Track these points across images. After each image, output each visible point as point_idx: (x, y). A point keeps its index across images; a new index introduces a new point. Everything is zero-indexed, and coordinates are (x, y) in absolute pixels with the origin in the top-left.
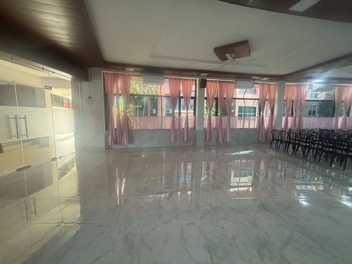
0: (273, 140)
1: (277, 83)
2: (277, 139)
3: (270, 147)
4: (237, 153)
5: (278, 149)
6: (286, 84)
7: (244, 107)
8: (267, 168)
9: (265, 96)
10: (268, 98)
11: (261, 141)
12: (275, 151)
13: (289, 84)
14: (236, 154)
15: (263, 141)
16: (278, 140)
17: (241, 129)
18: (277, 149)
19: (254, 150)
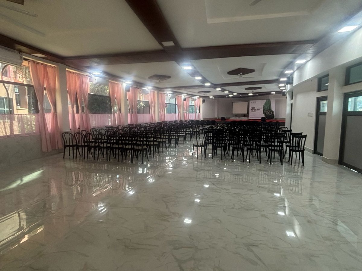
0: (65, 146)
1: (55, 66)
2: (71, 144)
3: (64, 158)
4: (18, 182)
5: (75, 157)
6: (67, 69)
7: (6, 98)
8: (59, 189)
9: (41, 82)
10: (46, 85)
11: (47, 152)
12: (74, 161)
13: (69, 71)
14: (18, 185)
15: (49, 151)
16: (73, 146)
17: (8, 136)
18: (73, 158)
19: (44, 168)
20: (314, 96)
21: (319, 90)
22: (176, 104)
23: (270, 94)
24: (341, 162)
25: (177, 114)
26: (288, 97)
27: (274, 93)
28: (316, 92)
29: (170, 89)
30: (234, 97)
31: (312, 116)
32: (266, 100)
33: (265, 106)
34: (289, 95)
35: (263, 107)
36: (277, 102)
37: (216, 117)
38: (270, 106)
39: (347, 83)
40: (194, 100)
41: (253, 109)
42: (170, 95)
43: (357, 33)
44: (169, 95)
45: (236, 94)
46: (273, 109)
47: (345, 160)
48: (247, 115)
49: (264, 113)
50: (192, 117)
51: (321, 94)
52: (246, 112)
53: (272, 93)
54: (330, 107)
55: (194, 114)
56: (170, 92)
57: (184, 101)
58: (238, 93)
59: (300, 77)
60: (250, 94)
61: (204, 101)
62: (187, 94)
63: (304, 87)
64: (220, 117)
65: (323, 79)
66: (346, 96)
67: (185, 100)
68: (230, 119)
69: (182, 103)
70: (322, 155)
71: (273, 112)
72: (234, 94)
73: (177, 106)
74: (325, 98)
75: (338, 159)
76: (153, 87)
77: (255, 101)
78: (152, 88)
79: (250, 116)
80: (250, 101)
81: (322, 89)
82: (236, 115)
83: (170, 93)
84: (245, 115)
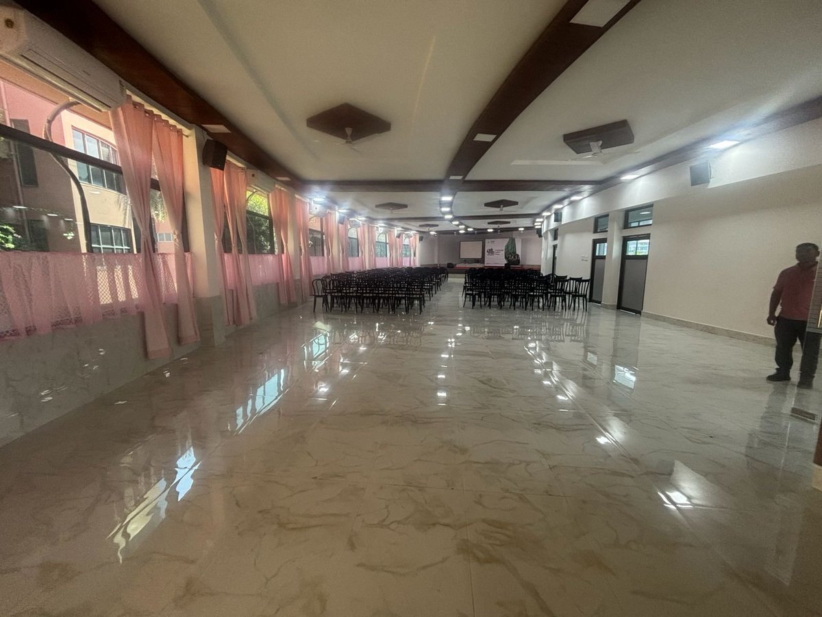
1: (286, 191)
20: (590, 237)
21: (595, 231)
22: (386, 243)
23: (518, 230)
24: (620, 306)
25: (389, 258)
26: (550, 237)
27: (522, 229)
28: (592, 233)
29: (381, 221)
30: (467, 233)
31: (586, 261)
32: (508, 239)
33: (507, 247)
34: (551, 234)
35: (504, 249)
36: (524, 242)
37: (436, 263)
38: (514, 247)
39: (626, 225)
40: (409, 237)
41: (491, 251)
42: (382, 229)
43: (636, 180)
44: (380, 228)
45: (472, 230)
46: (519, 252)
47: (624, 305)
48: (482, 260)
49: (506, 257)
50: (406, 263)
51: (598, 236)
52: (479, 256)
53: (520, 229)
54: (610, 250)
55: (409, 258)
56: (383, 225)
57: (397, 239)
58: (474, 229)
59: (573, 214)
60: (489, 230)
61: (421, 239)
62: (402, 228)
63: (577, 227)
64: (446, 263)
65: (600, 220)
66: (625, 241)
67: (399, 236)
68: (457, 266)
69: (394, 241)
70: (600, 303)
71: (518, 255)
72: (469, 229)
73: (388, 245)
74: (604, 241)
75: (616, 304)
76: (367, 217)
77: (493, 240)
78: (364, 219)
79: (486, 262)
80: (487, 241)
81: (599, 231)
82: (466, 261)
83: (380, 227)
84: (477, 261)
